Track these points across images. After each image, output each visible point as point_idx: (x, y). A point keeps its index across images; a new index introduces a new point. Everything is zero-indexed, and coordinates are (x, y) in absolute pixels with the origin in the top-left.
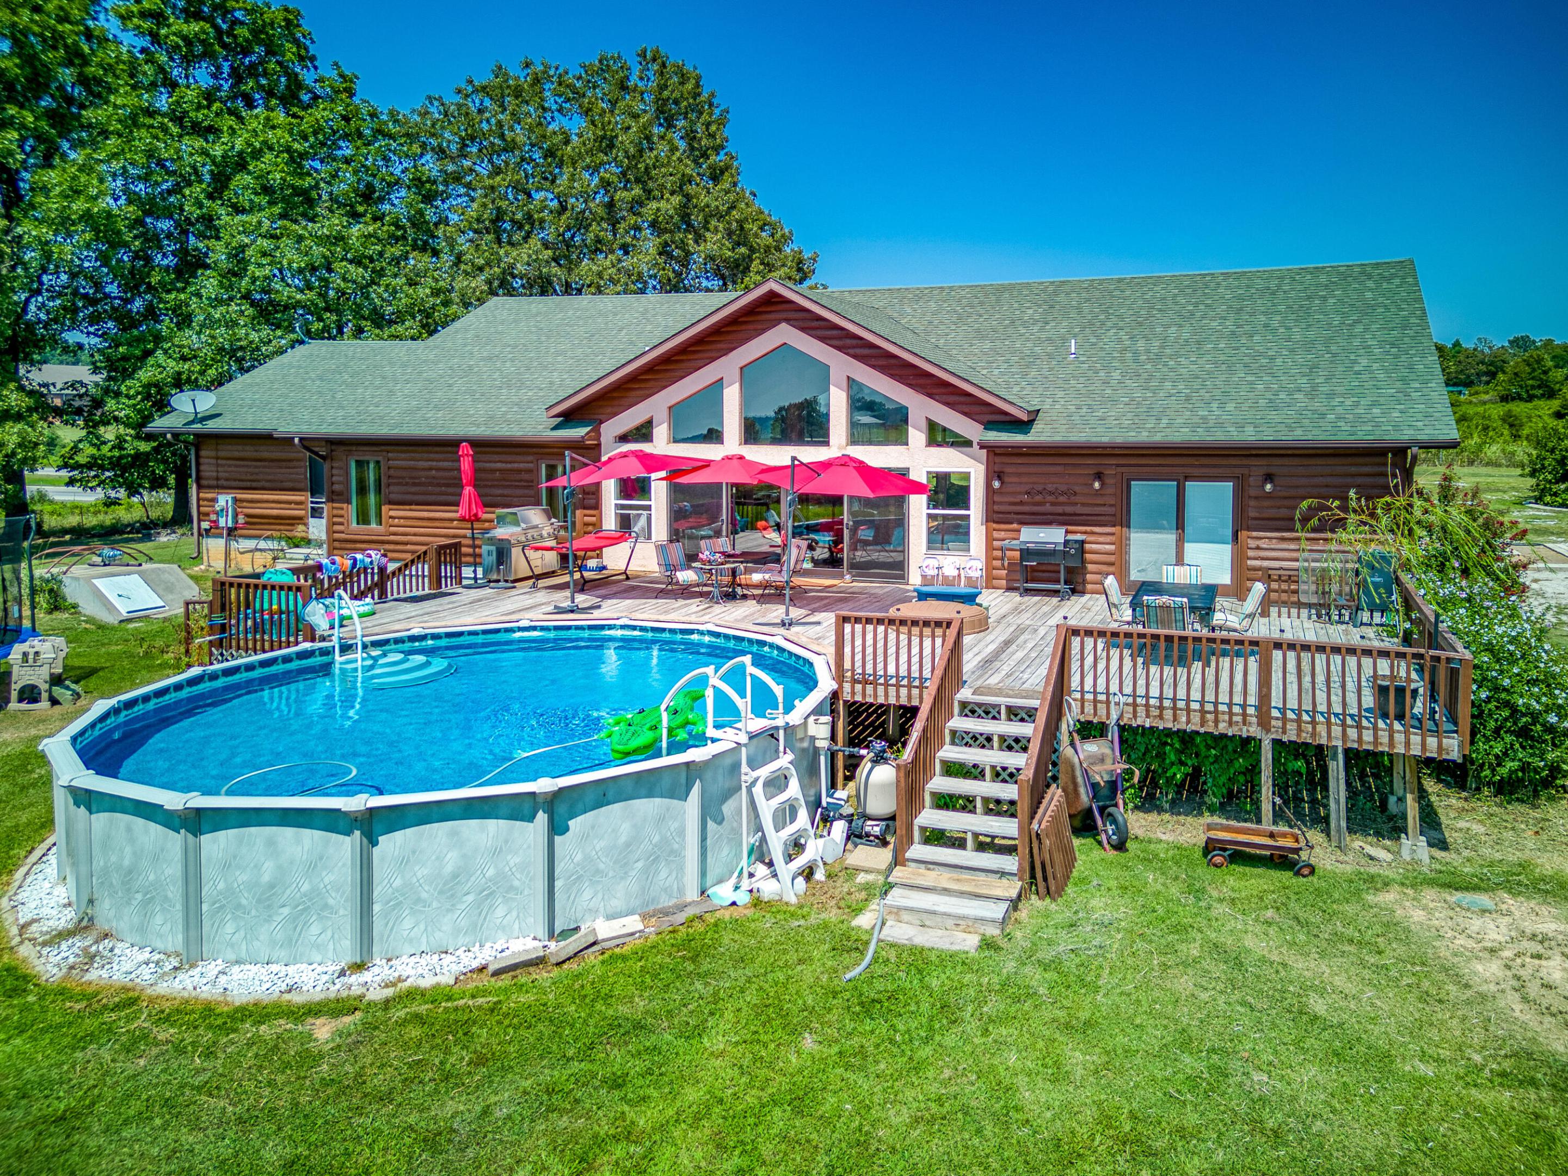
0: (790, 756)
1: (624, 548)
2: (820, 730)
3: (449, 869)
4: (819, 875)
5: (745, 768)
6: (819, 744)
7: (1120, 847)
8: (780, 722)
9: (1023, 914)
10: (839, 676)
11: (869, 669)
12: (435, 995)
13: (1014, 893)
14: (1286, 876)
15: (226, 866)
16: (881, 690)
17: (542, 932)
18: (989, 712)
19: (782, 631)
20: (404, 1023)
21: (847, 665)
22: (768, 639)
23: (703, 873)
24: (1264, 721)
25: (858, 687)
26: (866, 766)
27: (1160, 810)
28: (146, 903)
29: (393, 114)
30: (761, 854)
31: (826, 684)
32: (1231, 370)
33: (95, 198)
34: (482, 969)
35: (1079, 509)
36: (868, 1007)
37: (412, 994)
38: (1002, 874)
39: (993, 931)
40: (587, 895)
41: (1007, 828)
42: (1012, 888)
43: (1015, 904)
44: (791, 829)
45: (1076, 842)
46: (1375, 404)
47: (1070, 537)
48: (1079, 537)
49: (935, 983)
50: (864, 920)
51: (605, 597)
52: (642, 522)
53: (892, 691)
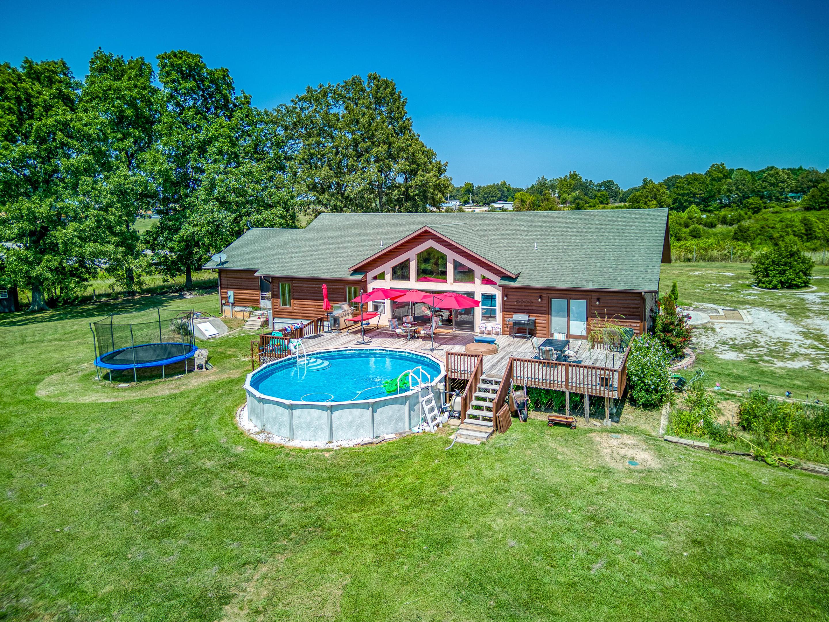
0: (432, 394)
1: (377, 318)
2: (441, 387)
3: (350, 420)
4: (441, 426)
5: (420, 397)
6: (441, 391)
7: (525, 421)
8: (429, 385)
9: (494, 436)
10: (447, 370)
11: (456, 368)
12: (350, 449)
13: (491, 431)
14: (568, 429)
15: (299, 417)
16: (459, 375)
17: (371, 436)
18: (490, 382)
19: (430, 352)
20: (344, 454)
21: (449, 367)
22: (426, 356)
23: (410, 424)
24: (567, 386)
25: (453, 374)
26: (454, 397)
27: (541, 411)
28: (280, 426)
29: (266, 112)
30: (425, 420)
31: (443, 373)
32: (590, 258)
33: (162, 164)
34: (359, 444)
35: (534, 308)
36: (451, 455)
37: (344, 448)
38: (489, 426)
39: (484, 440)
40: (382, 428)
41: (490, 414)
42: (491, 430)
43: (491, 434)
44: (433, 414)
45: (512, 419)
46: (635, 274)
47: (530, 318)
48: (534, 318)
49: (468, 451)
50: (452, 437)
51: (372, 337)
52: (382, 307)
53: (463, 375)
